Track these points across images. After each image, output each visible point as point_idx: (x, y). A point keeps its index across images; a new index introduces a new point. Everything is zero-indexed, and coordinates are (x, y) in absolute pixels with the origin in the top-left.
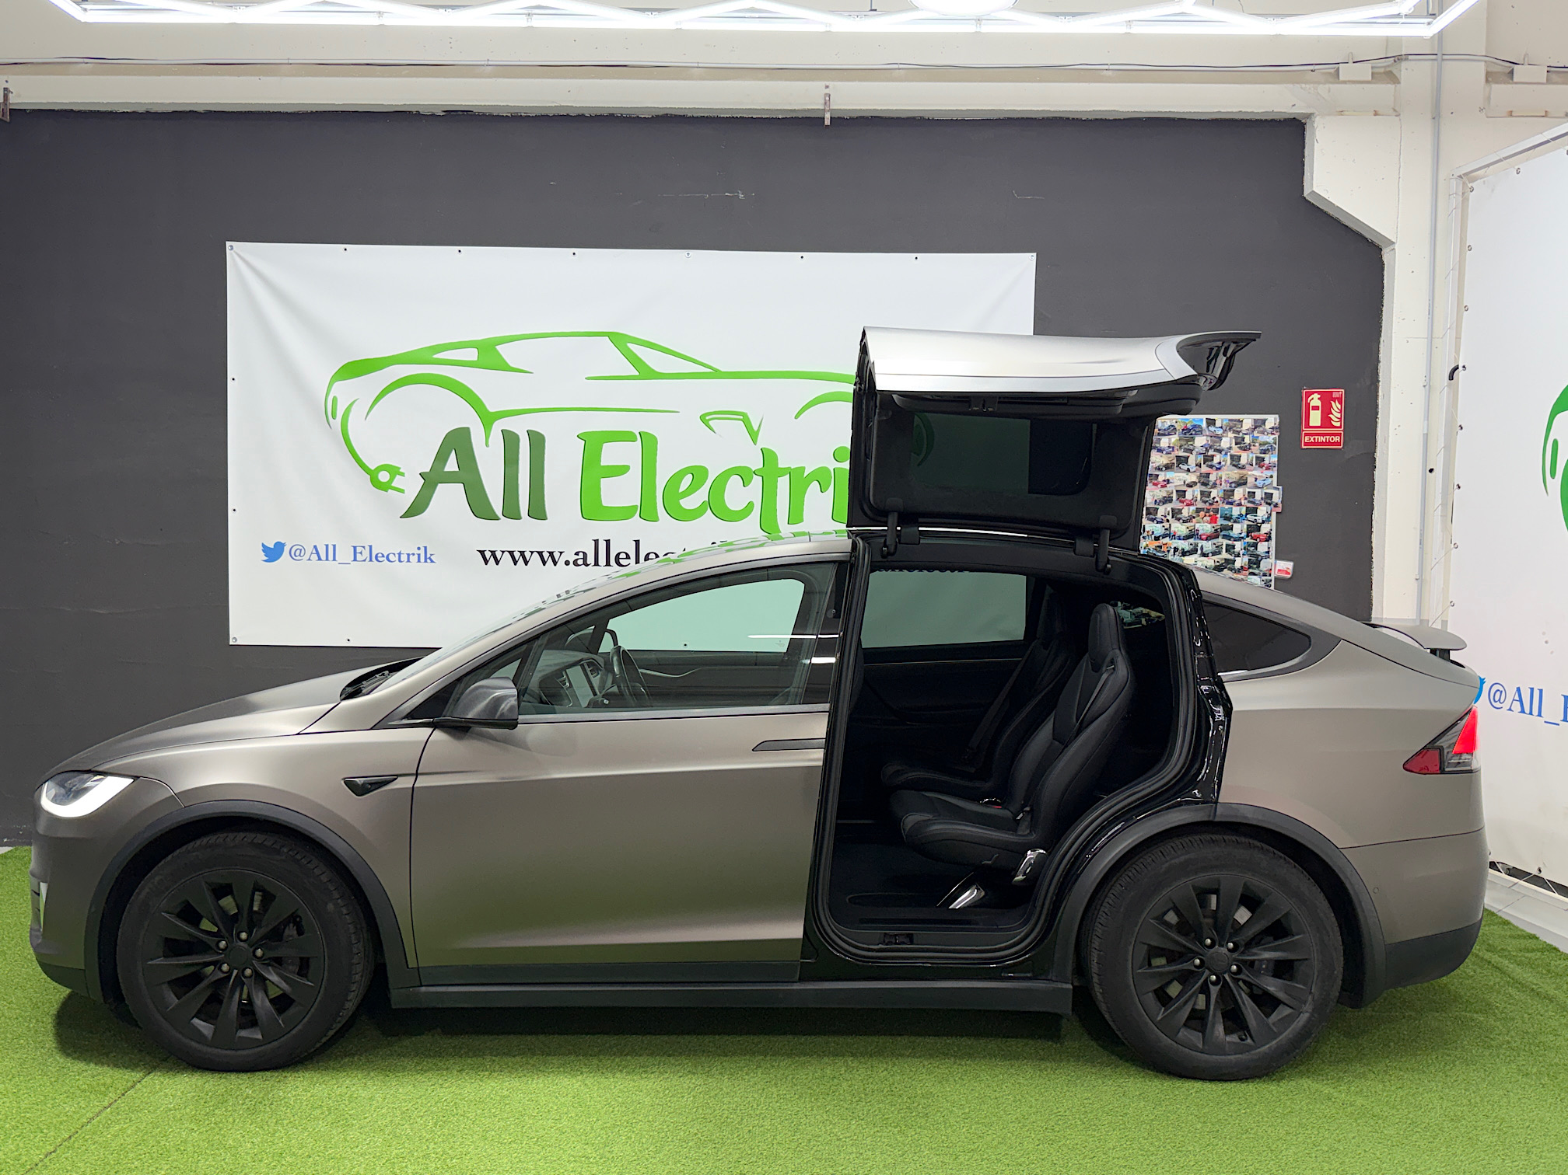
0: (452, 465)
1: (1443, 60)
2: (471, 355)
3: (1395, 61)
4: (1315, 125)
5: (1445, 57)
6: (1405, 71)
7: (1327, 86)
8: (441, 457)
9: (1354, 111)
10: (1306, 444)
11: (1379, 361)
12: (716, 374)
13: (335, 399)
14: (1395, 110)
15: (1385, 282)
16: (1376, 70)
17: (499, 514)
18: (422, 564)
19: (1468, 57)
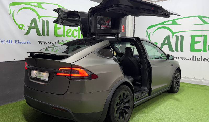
0: (33, 25)
8: (31, 23)
13: (11, 9)
17: (42, 35)
18: (28, 44)
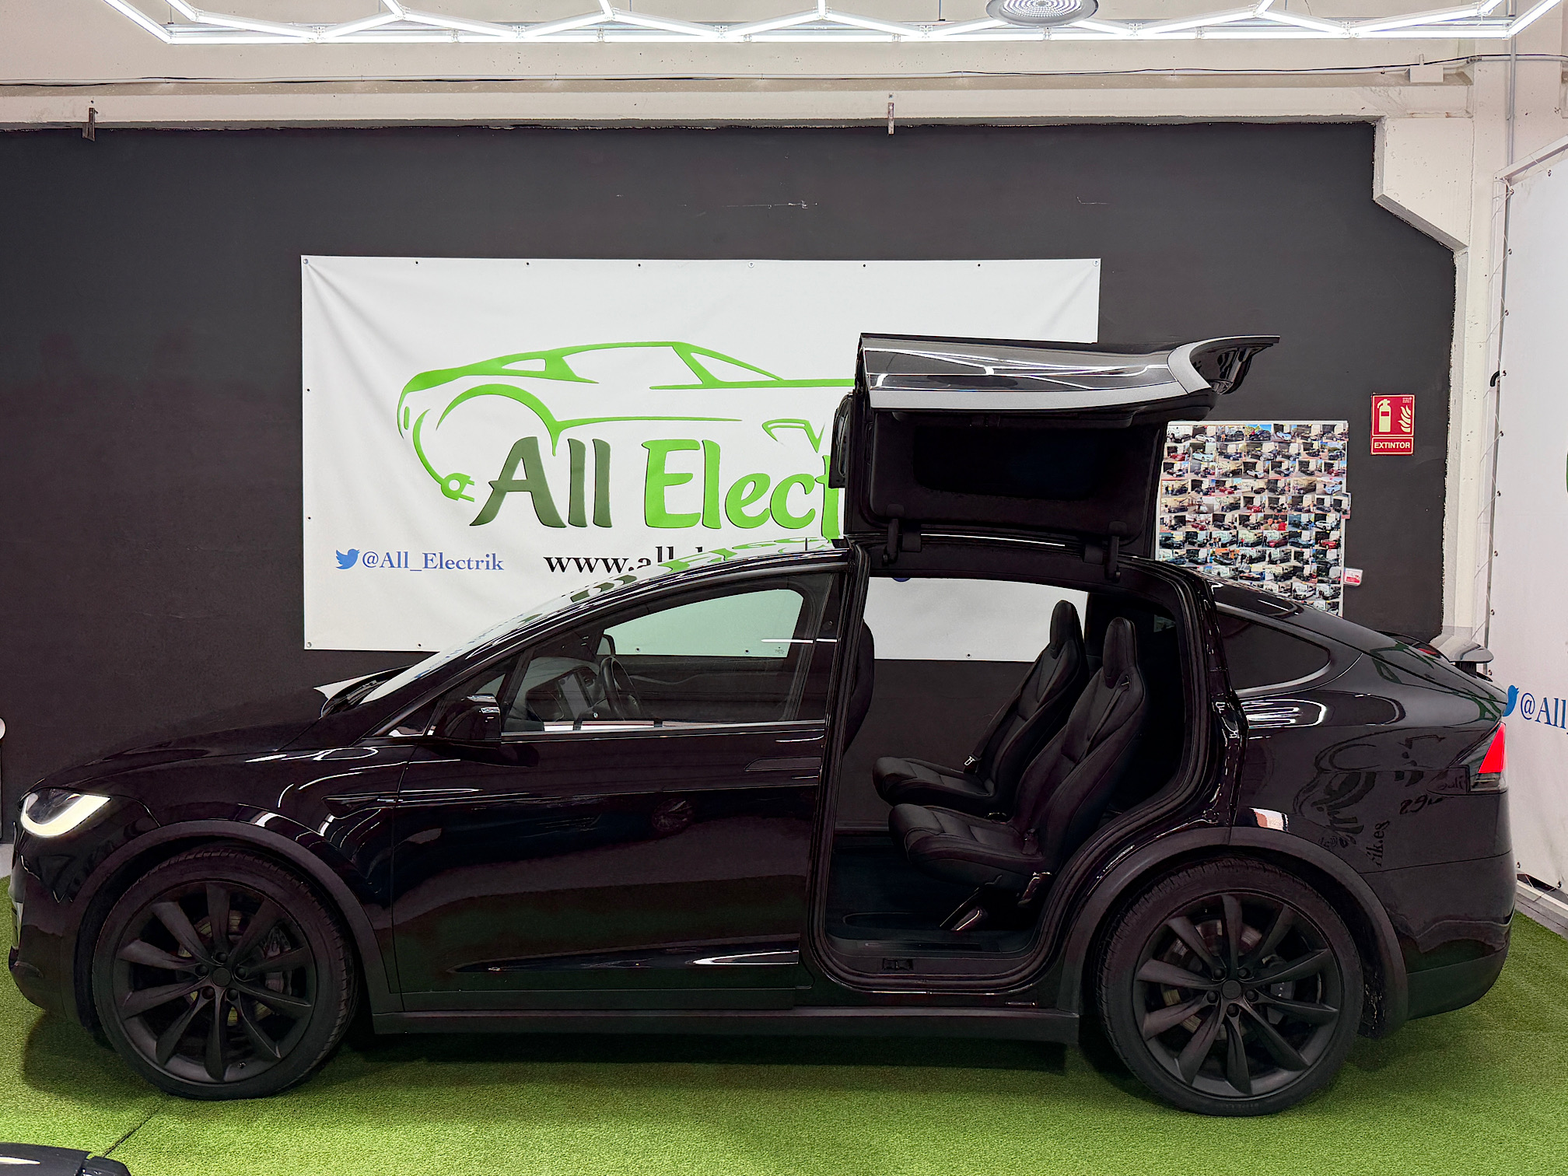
1: (1516, 60)
2: (539, 365)
3: (1468, 62)
4: (1386, 129)
5: (1519, 57)
6: (1477, 72)
7: (1397, 88)
9: (1426, 113)
10: (1375, 450)
11: (1450, 367)
12: (778, 383)
13: (407, 409)
14: (1467, 112)
15: (1457, 285)
16: (1447, 72)
17: (565, 520)
19: (1543, 57)
